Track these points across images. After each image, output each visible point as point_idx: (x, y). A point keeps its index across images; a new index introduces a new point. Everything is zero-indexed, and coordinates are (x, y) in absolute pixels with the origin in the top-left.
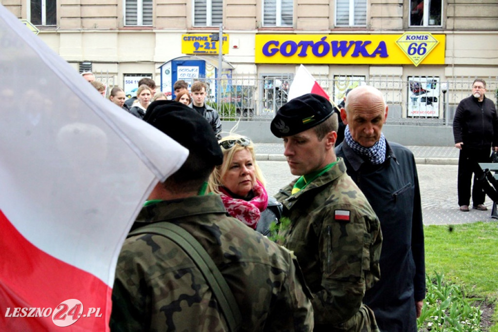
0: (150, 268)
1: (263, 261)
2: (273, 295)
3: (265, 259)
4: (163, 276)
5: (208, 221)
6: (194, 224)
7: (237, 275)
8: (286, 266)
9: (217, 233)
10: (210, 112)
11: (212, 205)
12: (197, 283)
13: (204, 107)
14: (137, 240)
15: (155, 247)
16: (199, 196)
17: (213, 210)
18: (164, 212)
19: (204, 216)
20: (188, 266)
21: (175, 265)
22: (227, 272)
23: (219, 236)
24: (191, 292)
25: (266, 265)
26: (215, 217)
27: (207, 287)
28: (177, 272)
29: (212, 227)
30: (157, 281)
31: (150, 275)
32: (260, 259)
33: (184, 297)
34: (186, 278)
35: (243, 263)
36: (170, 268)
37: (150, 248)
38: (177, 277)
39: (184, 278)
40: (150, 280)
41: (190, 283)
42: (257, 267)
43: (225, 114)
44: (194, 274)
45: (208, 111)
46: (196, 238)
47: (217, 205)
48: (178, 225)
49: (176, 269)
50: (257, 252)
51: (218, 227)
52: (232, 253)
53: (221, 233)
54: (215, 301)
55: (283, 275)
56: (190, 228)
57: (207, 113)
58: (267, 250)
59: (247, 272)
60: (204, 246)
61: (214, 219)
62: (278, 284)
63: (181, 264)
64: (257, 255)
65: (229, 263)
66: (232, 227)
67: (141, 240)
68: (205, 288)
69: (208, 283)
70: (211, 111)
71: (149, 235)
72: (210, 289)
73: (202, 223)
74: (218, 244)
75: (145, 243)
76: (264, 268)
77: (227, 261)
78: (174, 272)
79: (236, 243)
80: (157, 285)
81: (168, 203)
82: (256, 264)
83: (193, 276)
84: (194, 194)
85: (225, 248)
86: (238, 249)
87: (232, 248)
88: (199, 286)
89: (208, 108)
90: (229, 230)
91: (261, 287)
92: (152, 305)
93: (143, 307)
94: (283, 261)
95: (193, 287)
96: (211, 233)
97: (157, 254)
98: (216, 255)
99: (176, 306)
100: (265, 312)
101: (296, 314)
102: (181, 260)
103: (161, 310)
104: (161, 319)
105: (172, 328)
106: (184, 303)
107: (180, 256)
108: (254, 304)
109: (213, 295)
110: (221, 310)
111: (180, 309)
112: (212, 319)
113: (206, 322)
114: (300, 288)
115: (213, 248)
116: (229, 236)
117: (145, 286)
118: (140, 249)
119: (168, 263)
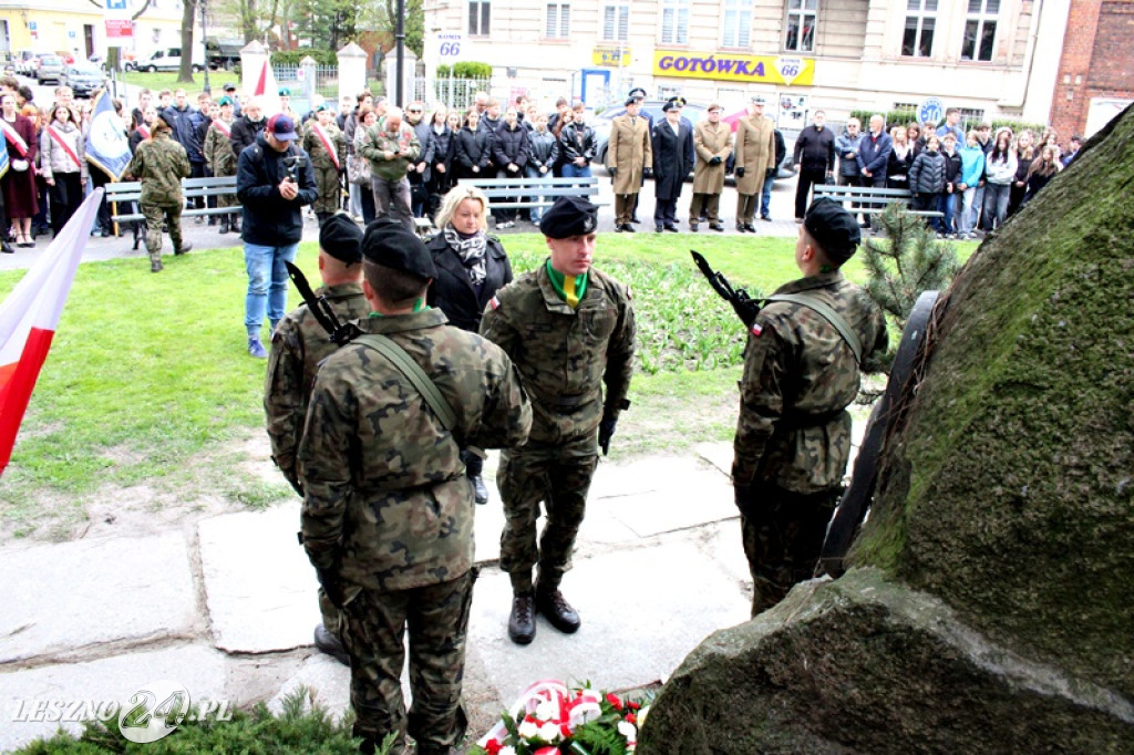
0: (358, 380)
1: (476, 368)
2: (487, 397)
3: (479, 366)
4: (370, 387)
5: (419, 335)
6: (406, 338)
7: (446, 383)
8: (502, 370)
9: (427, 345)
11: (424, 320)
12: (404, 392)
13: (584, 124)
14: (352, 351)
15: (365, 360)
16: (414, 312)
17: (425, 325)
18: (379, 325)
19: (415, 331)
20: (395, 378)
21: (383, 378)
22: (438, 379)
23: (431, 348)
24: (399, 401)
25: (479, 372)
26: (427, 330)
27: (416, 395)
28: (385, 384)
29: (424, 340)
30: (364, 391)
31: (357, 387)
32: (473, 366)
33: (391, 405)
34: (394, 389)
35: (454, 372)
36: (379, 380)
37: (360, 361)
38: (384, 388)
39: (391, 388)
40: (355, 392)
41: (397, 393)
42: (470, 375)
44: (402, 384)
46: (408, 352)
47: (430, 320)
48: (391, 339)
49: (384, 381)
50: (471, 360)
51: (431, 340)
52: (442, 364)
53: (433, 345)
54: (427, 405)
55: (496, 380)
56: (402, 341)
58: (482, 357)
59: (458, 379)
60: (414, 359)
61: (427, 333)
62: (490, 387)
63: (389, 377)
64: (469, 363)
65: (440, 372)
66: (447, 338)
68: (413, 397)
69: (417, 391)
71: (364, 347)
72: (421, 396)
73: (413, 337)
74: (428, 356)
75: (357, 355)
76: (477, 374)
78: (381, 384)
79: (448, 354)
80: (363, 396)
81: (383, 318)
82: (468, 371)
83: (400, 387)
84: (408, 311)
85: (435, 360)
86: (448, 359)
87: (442, 359)
88: (407, 395)
90: (442, 341)
91: (473, 391)
92: (357, 412)
93: (349, 412)
94: (500, 366)
95: (400, 397)
96: (422, 347)
97: (366, 367)
98: (426, 366)
99: (382, 413)
100: (478, 411)
101: (511, 413)
102: (389, 373)
103: (368, 417)
104: (367, 424)
105: (379, 432)
106: (390, 411)
107: (389, 369)
108: (466, 407)
109: (424, 400)
110: (432, 413)
111: (386, 416)
112: (422, 421)
113: (415, 423)
114: (518, 390)
115: (423, 360)
116: (442, 348)
117: (351, 396)
118: (351, 362)
119: (376, 376)
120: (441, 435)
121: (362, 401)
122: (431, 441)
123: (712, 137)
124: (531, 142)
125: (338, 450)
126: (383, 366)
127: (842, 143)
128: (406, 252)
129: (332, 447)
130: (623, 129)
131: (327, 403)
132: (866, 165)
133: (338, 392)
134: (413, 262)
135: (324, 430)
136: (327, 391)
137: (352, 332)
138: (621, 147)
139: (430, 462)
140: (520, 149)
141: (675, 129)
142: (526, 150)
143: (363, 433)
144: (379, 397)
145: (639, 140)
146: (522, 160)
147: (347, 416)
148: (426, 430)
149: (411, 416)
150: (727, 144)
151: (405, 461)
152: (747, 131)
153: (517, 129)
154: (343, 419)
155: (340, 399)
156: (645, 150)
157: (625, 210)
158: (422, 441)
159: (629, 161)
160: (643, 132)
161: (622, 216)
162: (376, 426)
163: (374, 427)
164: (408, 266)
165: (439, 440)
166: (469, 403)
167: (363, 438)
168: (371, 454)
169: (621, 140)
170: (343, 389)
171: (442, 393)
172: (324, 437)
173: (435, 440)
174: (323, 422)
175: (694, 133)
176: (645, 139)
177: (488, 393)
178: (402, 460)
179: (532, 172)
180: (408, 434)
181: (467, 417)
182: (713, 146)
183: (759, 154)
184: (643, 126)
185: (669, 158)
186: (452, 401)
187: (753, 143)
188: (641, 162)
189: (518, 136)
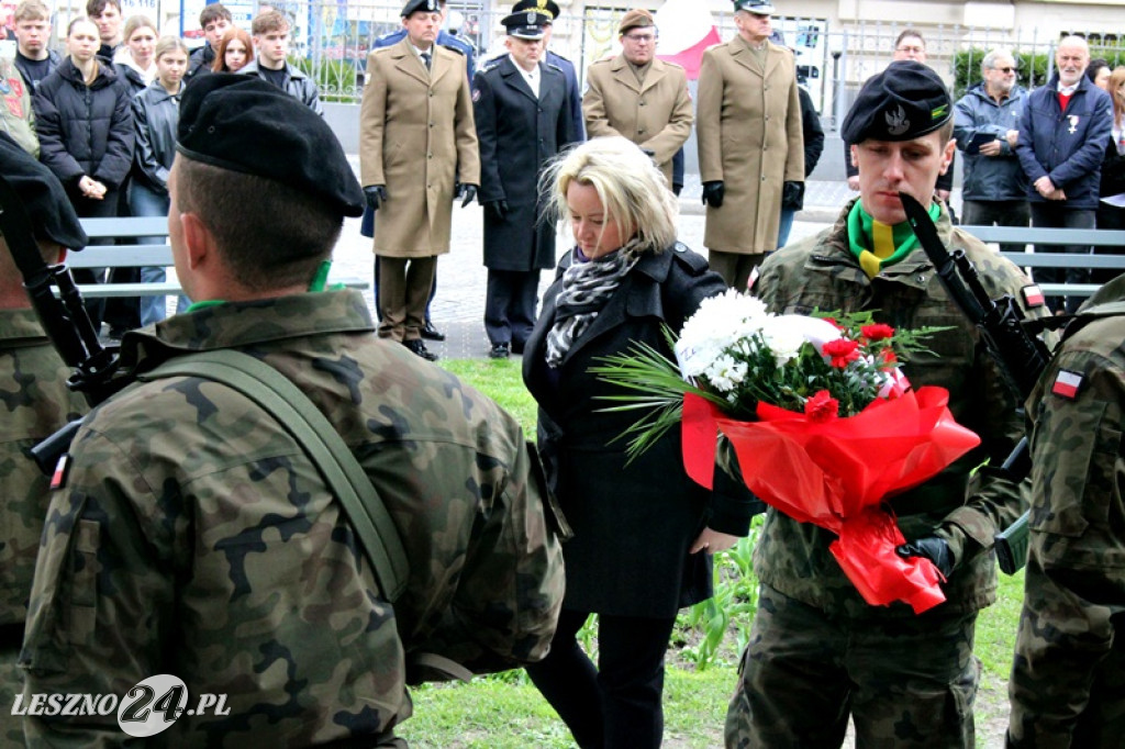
0: (191, 455)
1: (457, 440)
2: (479, 514)
3: (463, 433)
4: (223, 473)
5: (328, 349)
6: (300, 356)
7: (398, 470)
8: (508, 451)
9: (350, 375)
10: (297, 83)
11: (340, 313)
12: (302, 488)
13: (284, 70)
14: (164, 390)
15: (206, 409)
16: (312, 294)
17: (340, 326)
18: (229, 326)
19: (319, 338)
20: (281, 450)
21: (251, 449)
22: (374, 462)
23: (357, 382)
24: (289, 510)
25: (464, 447)
26: (345, 340)
27: (328, 499)
28: (256, 466)
29: (338, 363)
30: (208, 482)
31: (192, 470)
32: (450, 434)
33: (272, 520)
34: (277, 478)
35: (412, 442)
36: (241, 456)
37: (192, 411)
38: (256, 476)
39: (272, 477)
40: (189, 482)
41: (286, 489)
42: (444, 453)
43: (330, 87)
44: (296, 469)
45: (293, 79)
46: (305, 389)
47: (350, 314)
48: (261, 360)
49: (253, 459)
50: (445, 419)
51: (355, 363)
52: (386, 421)
53: (361, 375)
54: (349, 528)
55: (499, 473)
56: (289, 363)
57: (292, 85)
58: (468, 417)
59: (421, 462)
60: (321, 407)
61: (344, 346)
62: (487, 490)
63: (266, 448)
64: (444, 425)
65: (381, 443)
66: (389, 363)
67: (173, 391)
68: (321, 501)
69: (329, 488)
70: (300, 79)
71: (195, 379)
72: (336, 502)
73: (315, 355)
74: (354, 401)
75: (183, 397)
76: (460, 453)
77: (376, 439)
78: (248, 465)
79: (396, 399)
80: (209, 493)
81: (240, 308)
82: (441, 444)
83: (292, 474)
84: (299, 291)
85: (369, 412)
86: (399, 412)
87: (385, 410)
88: (305, 498)
89: (295, 72)
90: (380, 368)
91: (454, 495)
92: (192, 537)
93: (169, 538)
94: (504, 442)
95: (294, 499)
96: (338, 377)
97: (208, 424)
98: (349, 426)
99: (249, 539)
100: (459, 553)
101: (524, 567)
102: (265, 439)
103: (217, 548)
104: (216, 566)
105: (244, 589)
106: (271, 535)
107: (265, 429)
108: (436, 536)
109: (344, 516)
110: (361, 550)
111: (262, 547)
112: (337, 565)
113: (322, 574)
114: (539, 506)
115: (342, 410)
116: (382, 384)
117: (177, 495)
118: (167, 414)
119: (234, 446)
120: (379, 610)
121: (206, 506)
122: (356, 622)
123: (631, 97)
124: (143, 118)
125: (131, 643)
126: (248, 422)
127: (971, 116)
128: (305, 138)
129: (119, 634)
130: (397, 78)
131: (112, 516)
132: (1048, 170)
133: (141, 486)
134: (321, 165)
135: (101, 588)
136: (112, 484)
137: (142, 355)
138: (393, 127)
139: (350, 679)
140: (111, 138)
141: (533, 80)
142: (128, 140)
143: (203, 593)
144: (243, 496)
145: (443, 108)
146: (116, 166)
147: (163, 549)
148: (346, 592)
149: (315, 554)
150: (673, 118)
151: (298, 676)
152: (725, 84)
153: (102, 82)
154: (150, 556)
155: (147, 502)
156: (460, 136)
157: (407, 301)
158: (339, 620)
159: (418, 164)
160: (454, 87)
161: (398, 318)
162: (237, 573)
163: (232, 575)
164: (310, 173)
165: (375, 622)
166: (442, 528)
167: (203, 608)
168: (218, 650)
169: (393, 112)
170: (153, 477)
171: (384, 497)
172: (102, 610)
173: (366, 621)
174: (99, 568)
175: (584, 91)
176: (459, 106)
177: (482, 504)
178: (292, 668)
179: (144, 200)
180: (305, 601)
181: (435, 565)
182: (633, 123)
183: (761, 143)
184: (450, 71)
185: (518, 159)
186: (405, 519)
187: (745, 115)
188: (451, 170)
189: (105, 100)
